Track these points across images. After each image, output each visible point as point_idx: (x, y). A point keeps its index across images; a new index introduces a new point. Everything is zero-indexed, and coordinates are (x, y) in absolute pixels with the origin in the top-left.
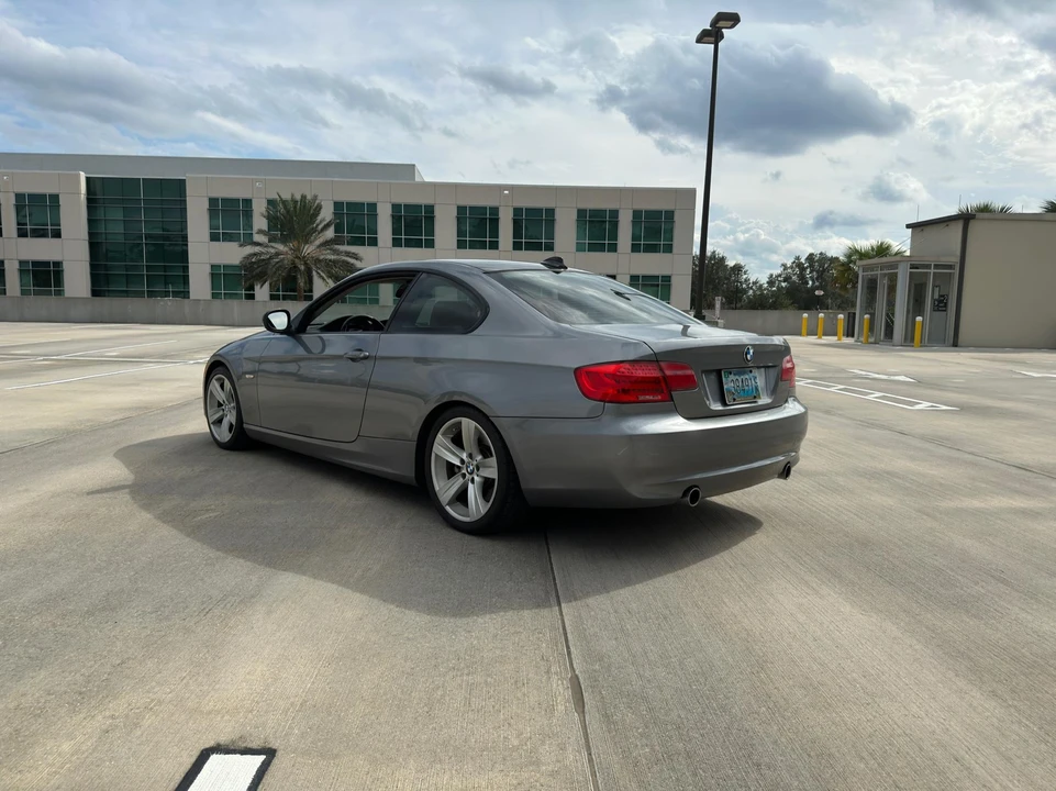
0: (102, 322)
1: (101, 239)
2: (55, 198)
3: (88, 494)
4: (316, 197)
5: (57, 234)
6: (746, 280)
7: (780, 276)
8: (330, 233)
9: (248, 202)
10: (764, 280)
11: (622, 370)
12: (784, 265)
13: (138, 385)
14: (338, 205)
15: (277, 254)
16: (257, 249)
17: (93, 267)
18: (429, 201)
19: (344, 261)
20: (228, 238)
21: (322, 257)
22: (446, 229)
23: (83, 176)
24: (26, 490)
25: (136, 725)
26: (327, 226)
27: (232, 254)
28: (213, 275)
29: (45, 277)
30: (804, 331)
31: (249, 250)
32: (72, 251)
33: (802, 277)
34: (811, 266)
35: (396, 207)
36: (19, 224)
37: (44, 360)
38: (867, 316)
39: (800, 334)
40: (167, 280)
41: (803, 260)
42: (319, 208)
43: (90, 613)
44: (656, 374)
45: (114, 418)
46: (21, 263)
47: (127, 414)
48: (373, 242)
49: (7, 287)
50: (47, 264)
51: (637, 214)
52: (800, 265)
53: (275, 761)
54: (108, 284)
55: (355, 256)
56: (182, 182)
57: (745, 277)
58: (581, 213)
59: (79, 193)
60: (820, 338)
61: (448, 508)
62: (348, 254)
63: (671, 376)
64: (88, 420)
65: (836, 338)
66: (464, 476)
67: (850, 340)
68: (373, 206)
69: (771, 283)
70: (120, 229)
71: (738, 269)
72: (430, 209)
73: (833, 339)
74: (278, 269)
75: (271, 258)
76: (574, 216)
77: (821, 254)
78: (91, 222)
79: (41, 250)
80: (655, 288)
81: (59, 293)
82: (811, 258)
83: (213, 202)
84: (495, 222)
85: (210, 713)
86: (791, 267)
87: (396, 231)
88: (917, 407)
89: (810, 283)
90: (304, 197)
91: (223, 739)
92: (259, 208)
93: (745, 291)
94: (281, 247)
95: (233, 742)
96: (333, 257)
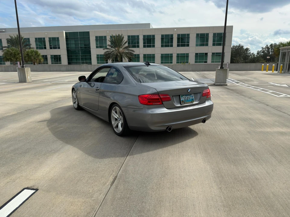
0: (69, 71)
1: (70, 49)
2: (58, 38)
3: (38, 122)
4: (122, 35)
5: (59, 48)
6: (250, 53)
7: (261, 51)
8: (127, 45)
9: (105, 37)
10: (256, 53)
11: (149, 96)
12: (263, 48)
13: (67, 90)
14: (129, 36)
15: (113, 51)
16: (108, 50)
17: (68, 56)
18: (153, 34)
19: (130, 52)
20: (101, 47)
21: (124, 51)
22: (158, 42)
23: (64, 32)
24: (25, 121)
25: (14, 181)
26: (126, 43)
27: (102, 52)
28: (97, 57)
29: (57, 59)
30: (262, 69)
31: (106, 50)
32: (63, 52)
33: (268, 51)
34: (271, 48)
35: (144, 36)
36: (50, 46)
37: (50, 83)
38: (281, 65)
39: (261, 70)
40: (86, 59)
41: (269, 46)
42: (123, 37)
43: (21, 154)
44: (158, 97)
45: (56, 100)
46: (51, 56)
47: (60, 99)
48: (138, 47)
49: (48, 62)
50: (57, 56)
51: (214, 34)
52: (268, 48)
53: (37, 192)
54: (72, 60)
55: (133, 51)
56: (89, 32)
57: (249, 52)
58: (197, 35)
59: (64, 37)
60: (267, 71)
61: (115, 129)
62: (131, 50)
63: (163, 98)
64: (50, 101)
65: (271, 71)
66: (118, 121)
67: (276, 72)
68: (138, 36)
69: (258, 53)
70: (74, 46)
71: (247, 49)
72: (154, 36)
73: (270, 72)
74: (113, 55)
75: (111, 52)
76: (195, 36)
77: (275, 44)
78: (67, 44)
79: (55, 52)
80: (219, 57)
81: (60, 63)
82: (271, 45)
83: (96, 37)
84: (172, 39)
85: (31, 179)
86: (265, 48)
87: (144, 43)
88: (281, 96)
89: (271, 53)
90: (119, 35)
91: (29, 186)
92: (108, 38)
93: (249, 56)
94: (114, 49)
95: (31, 187)
96: (127, 51)
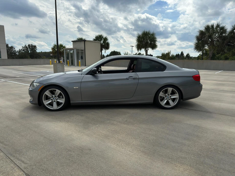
12: (22, 47)
33: (27, 50)
34: (29, 47)
38: (68, 60)
41: (27, 46)
52: (26, 47)
61: (164, 106)
66: (166, 99)
69: (20, 51)
77: (31, 44)
89: (30, 51)
